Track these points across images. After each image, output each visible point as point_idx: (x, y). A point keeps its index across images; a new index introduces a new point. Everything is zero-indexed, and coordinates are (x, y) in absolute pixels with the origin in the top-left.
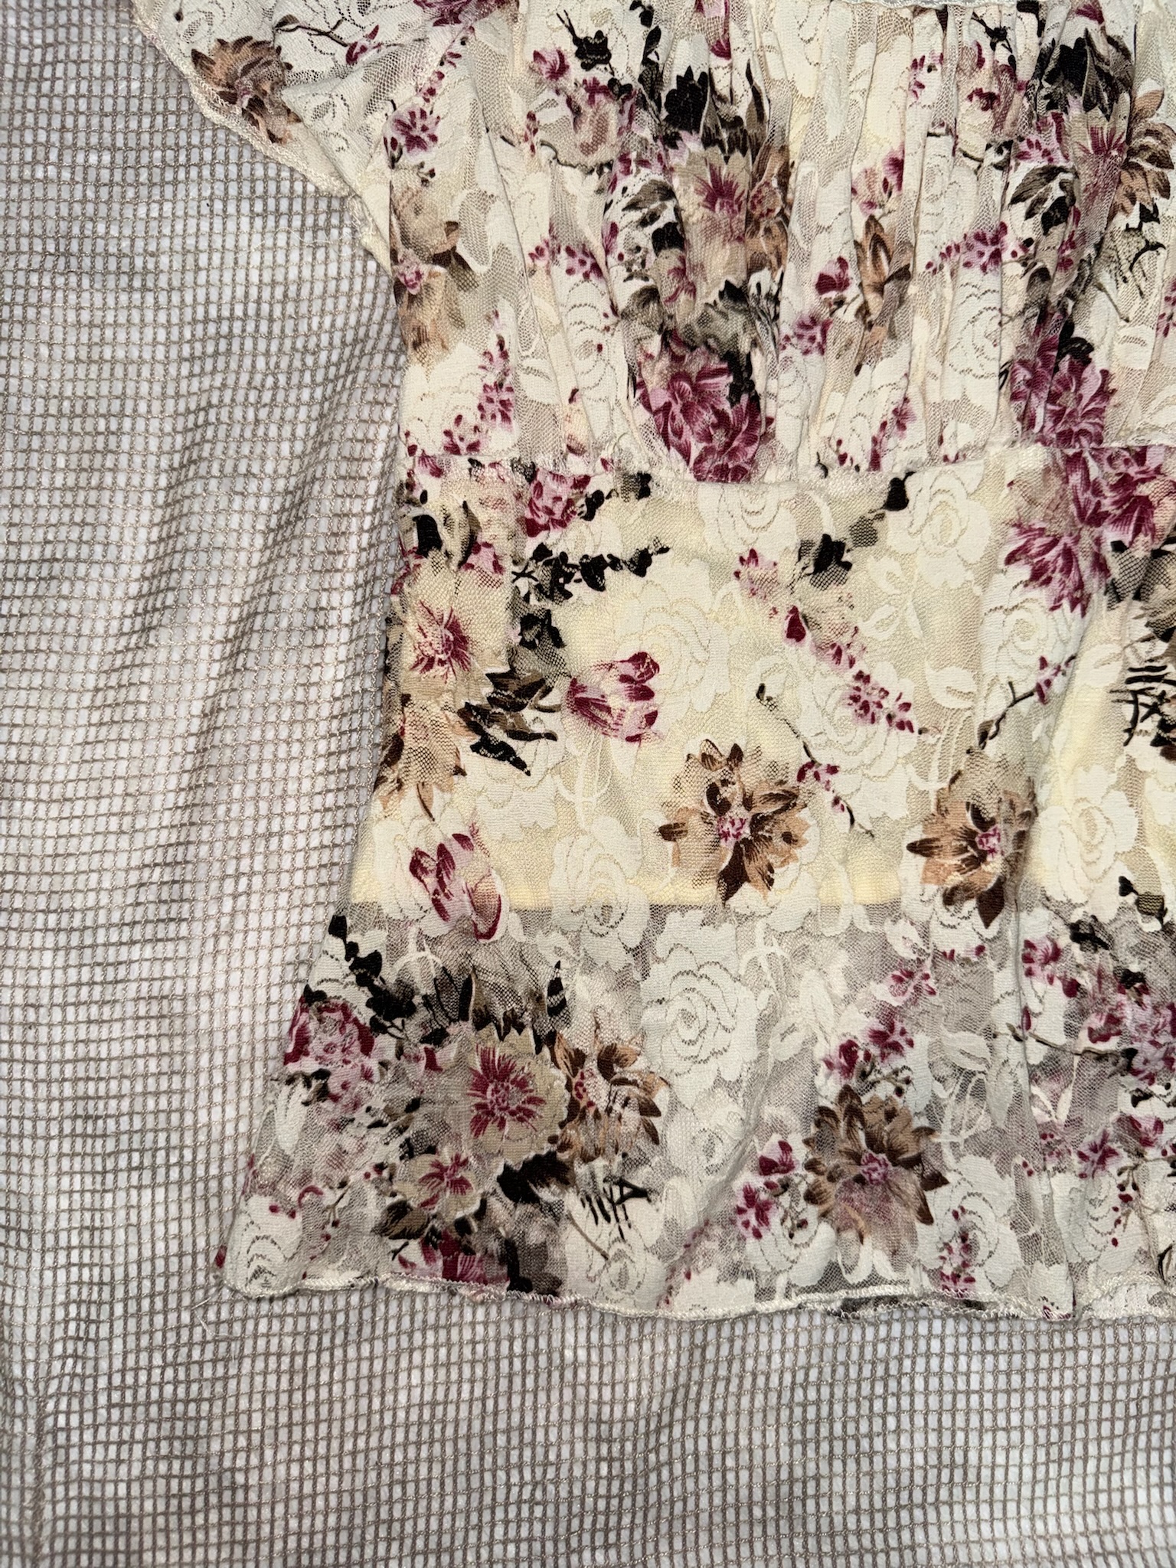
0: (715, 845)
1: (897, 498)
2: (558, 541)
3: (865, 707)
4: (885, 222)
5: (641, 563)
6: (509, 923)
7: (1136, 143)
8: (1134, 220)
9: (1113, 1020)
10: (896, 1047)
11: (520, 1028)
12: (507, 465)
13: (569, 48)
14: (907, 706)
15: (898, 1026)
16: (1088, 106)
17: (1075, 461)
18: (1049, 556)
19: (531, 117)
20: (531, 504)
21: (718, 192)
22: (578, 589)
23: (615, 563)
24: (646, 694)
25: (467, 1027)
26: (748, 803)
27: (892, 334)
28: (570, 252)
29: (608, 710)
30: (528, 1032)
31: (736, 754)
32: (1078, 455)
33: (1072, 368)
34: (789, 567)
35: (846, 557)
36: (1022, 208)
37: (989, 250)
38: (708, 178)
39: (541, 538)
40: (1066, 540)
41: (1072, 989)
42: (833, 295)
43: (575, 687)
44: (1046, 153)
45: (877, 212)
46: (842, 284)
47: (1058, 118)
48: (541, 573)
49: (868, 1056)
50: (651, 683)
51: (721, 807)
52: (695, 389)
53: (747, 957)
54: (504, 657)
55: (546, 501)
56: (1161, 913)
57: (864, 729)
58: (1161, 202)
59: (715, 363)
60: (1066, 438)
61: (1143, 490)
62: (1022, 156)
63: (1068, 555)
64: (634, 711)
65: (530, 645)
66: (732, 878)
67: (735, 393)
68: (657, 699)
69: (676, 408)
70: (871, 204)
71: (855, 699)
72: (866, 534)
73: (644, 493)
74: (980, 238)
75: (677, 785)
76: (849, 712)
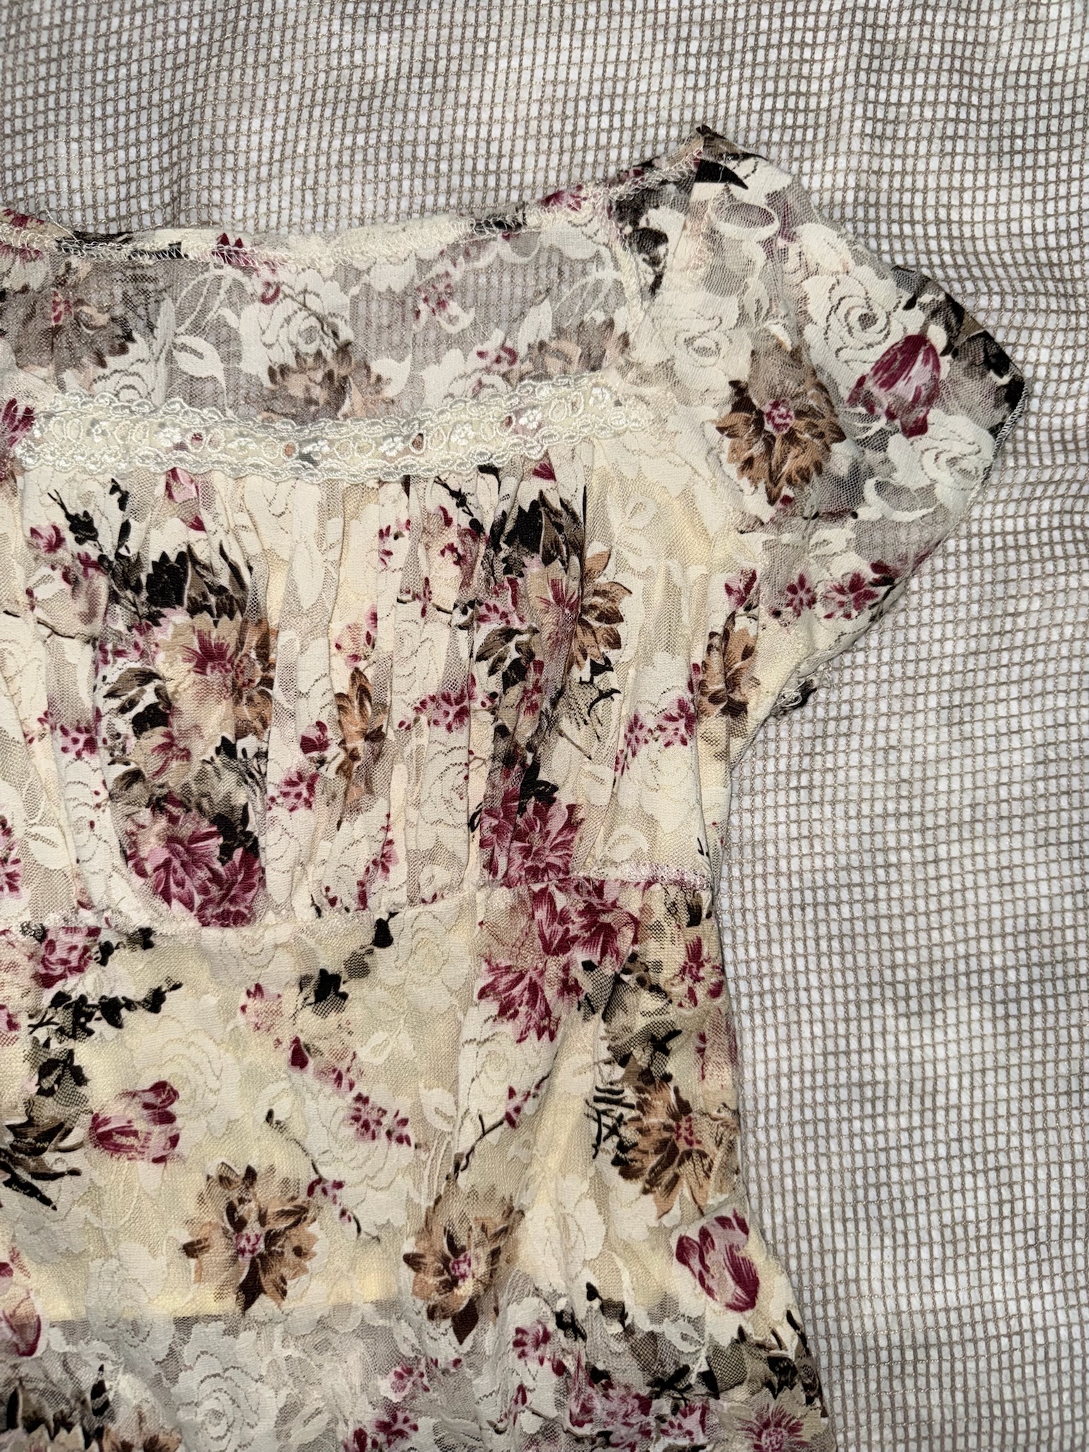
0: (234, 1259)
1: (383, 936)
2: (75, 986)
3: (366, 1125)
4: (369, 673)
5: (155, 1001)
6: (52, 1340)
7: (588, 601)
8: (586, 674)
9: (586, 1409)
10: (401, 1433)
11: (69, 1427)
12: (16, 929)
13: (63, 524)
14: (404, 1122)
15: (401, 1416)
16: (547, 560)
17: (542, 897)
18: (516, 991)
19: (29, 593)
20: (44, 961)
21: (207, 657)
22: (99, 1026)
23: (130, 1005)
24: (168, 1118)
25: (19, 1433)
26: (262, 1219)
27: (370, 791)
28: (65, 732)
29: (135, 1134)
30: (78, 1430)
31: (251, 1174)
32: (543, 891)
33: (537, 811)
34: (292, 998)
35: (343, 988)
36: (484, 666)
37: (453, 710)
38: (196, 646)
39: (58, 987)
40: (532, 974)
41: (560, 1369)
42: (315, 754)
43: (97, 1122)
44: (504, 615)
45: (362, 665)
46: (323, 745)
47: (513, 583)
48: (61, 1017)
49: (375, 1444)
50: (175, 1108)
51: (239, 1224)
52: (188, 850)
53: (267, 1360)
54: (21, 1109)
55: (60, 953)
56: (622, 1316)
57: (365, 1147)
58: (613, 655)
59: (205, 827)
60: (535, 873)
61: (606, 918)
62: (482, 619)
63: (534, 989)
64: (158, 1135)
65: (49, 1093)
66: (250, 1291)
67: (226, 852)
68: (179, 1122)
69: (176, 863)
70: (355, 658)
71: (356, 1119)
72: (359, 967)
73: (147, 945)
74: (446, 698)
75: (201, 1199)
76: (350, 1131)
